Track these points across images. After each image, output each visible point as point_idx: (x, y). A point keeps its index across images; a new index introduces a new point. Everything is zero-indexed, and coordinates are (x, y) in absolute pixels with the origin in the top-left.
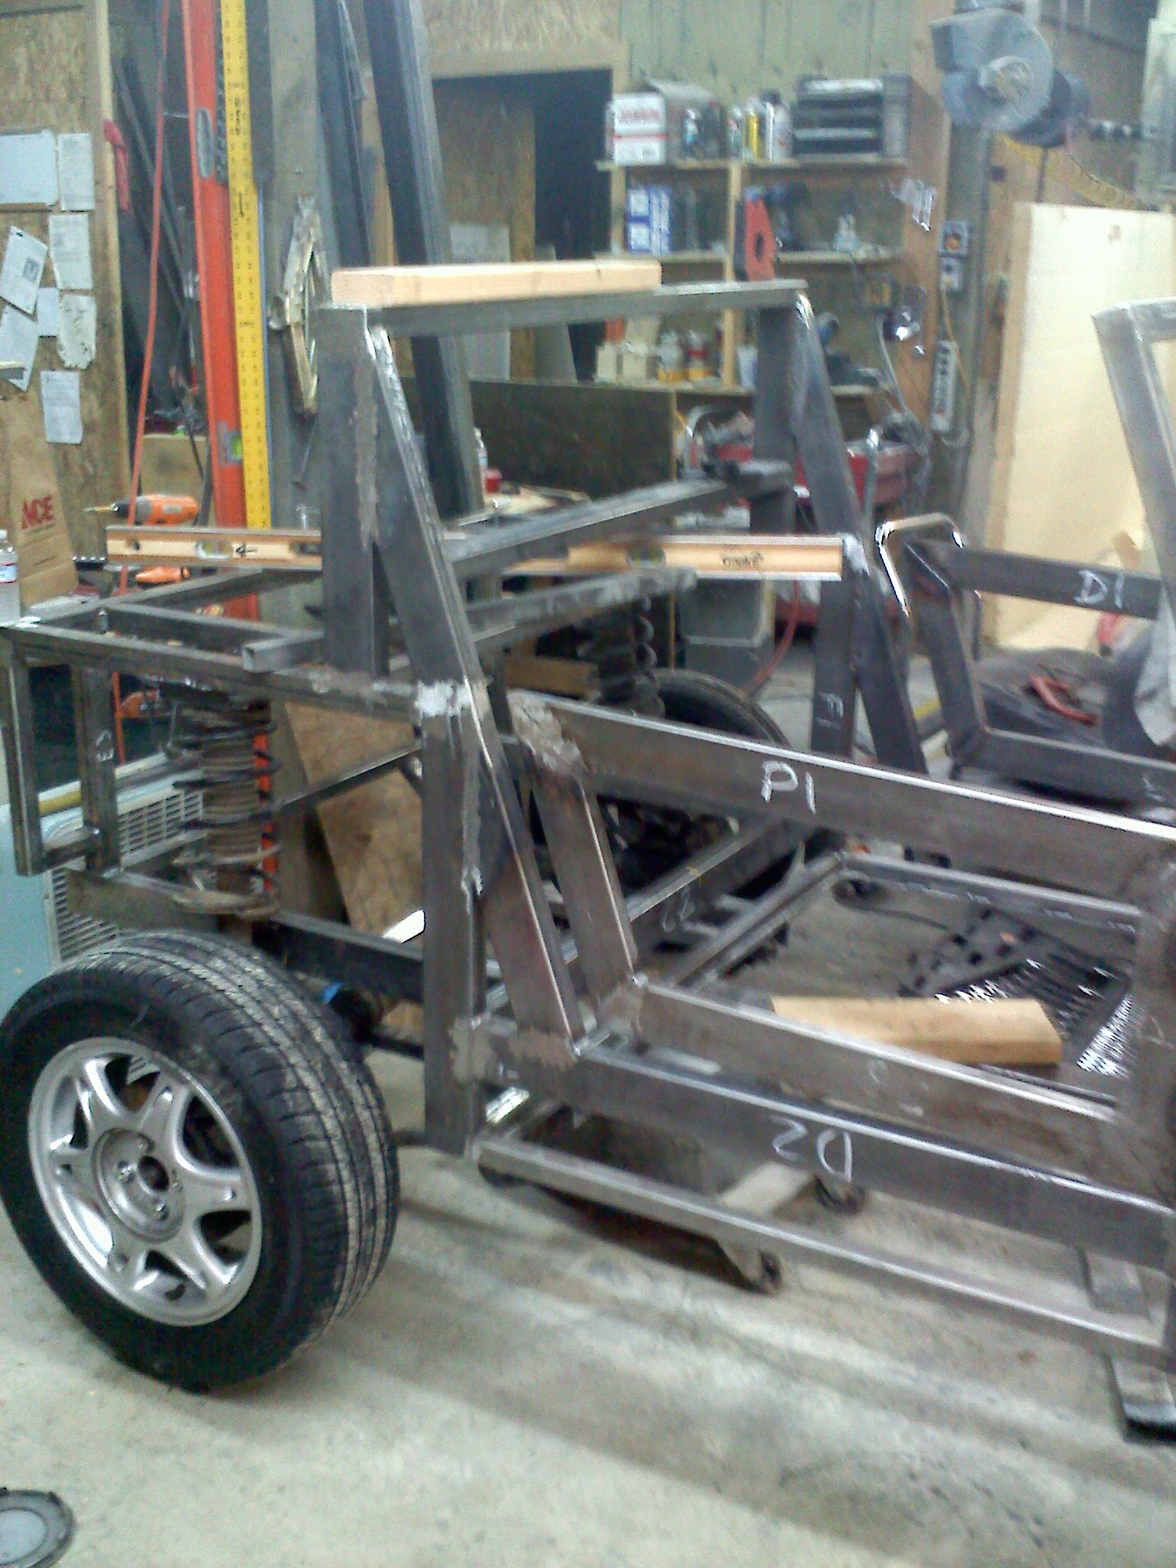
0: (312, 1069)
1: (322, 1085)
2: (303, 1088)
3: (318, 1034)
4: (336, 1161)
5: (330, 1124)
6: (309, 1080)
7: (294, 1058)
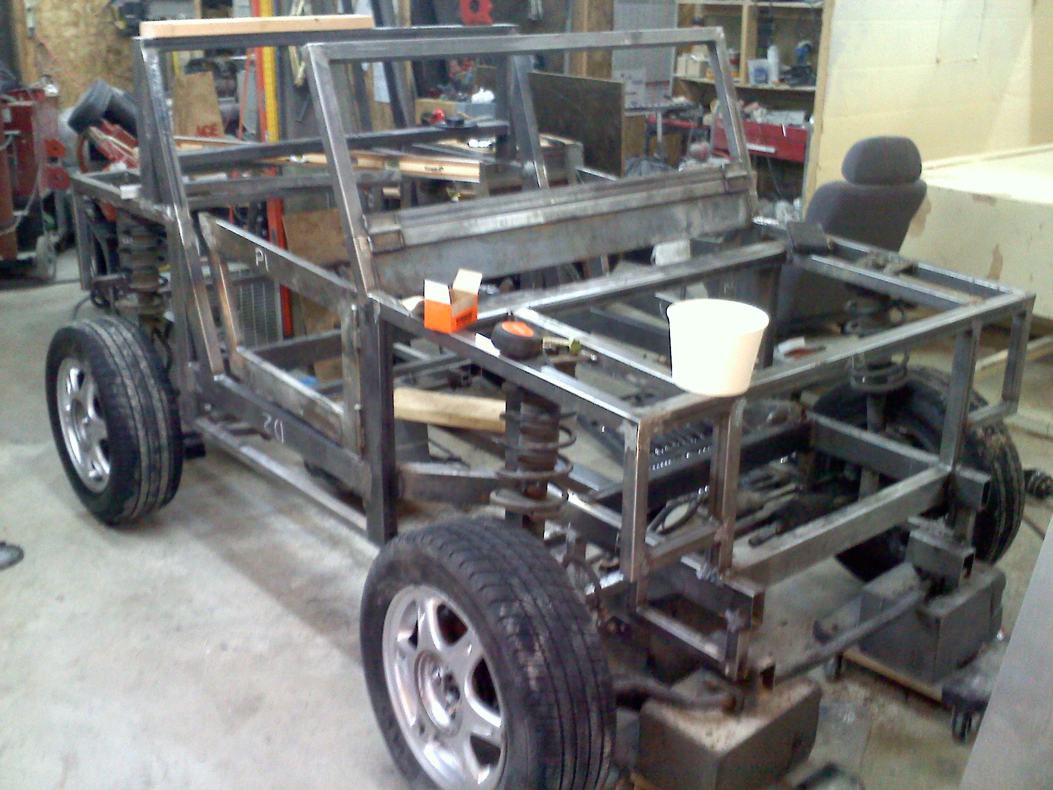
0: (132, 379)
1: (136, 386)
2: (124, 385)
3: (143, 365)
4: (134, 419)
5: (134, 403)
6: (128, 382)
7: (125, 373)
